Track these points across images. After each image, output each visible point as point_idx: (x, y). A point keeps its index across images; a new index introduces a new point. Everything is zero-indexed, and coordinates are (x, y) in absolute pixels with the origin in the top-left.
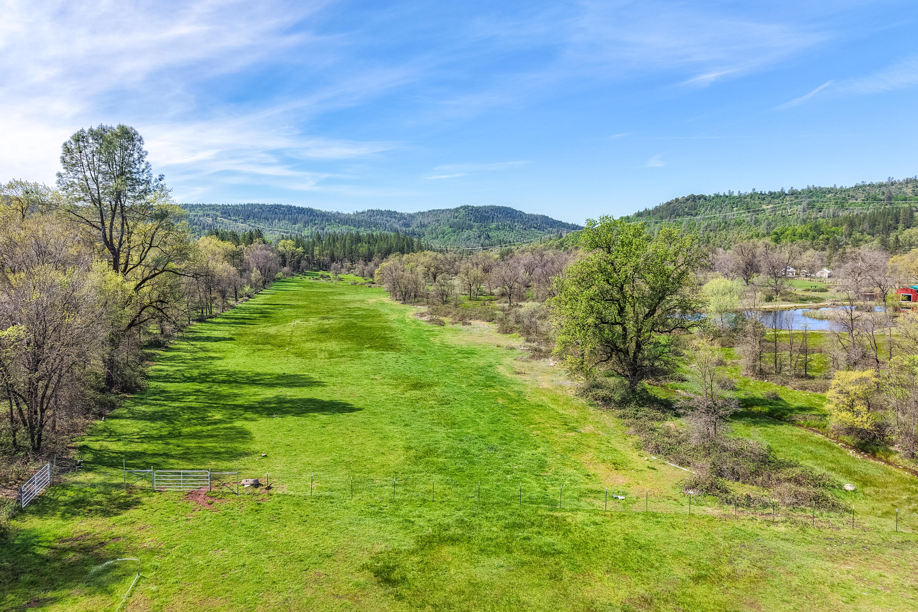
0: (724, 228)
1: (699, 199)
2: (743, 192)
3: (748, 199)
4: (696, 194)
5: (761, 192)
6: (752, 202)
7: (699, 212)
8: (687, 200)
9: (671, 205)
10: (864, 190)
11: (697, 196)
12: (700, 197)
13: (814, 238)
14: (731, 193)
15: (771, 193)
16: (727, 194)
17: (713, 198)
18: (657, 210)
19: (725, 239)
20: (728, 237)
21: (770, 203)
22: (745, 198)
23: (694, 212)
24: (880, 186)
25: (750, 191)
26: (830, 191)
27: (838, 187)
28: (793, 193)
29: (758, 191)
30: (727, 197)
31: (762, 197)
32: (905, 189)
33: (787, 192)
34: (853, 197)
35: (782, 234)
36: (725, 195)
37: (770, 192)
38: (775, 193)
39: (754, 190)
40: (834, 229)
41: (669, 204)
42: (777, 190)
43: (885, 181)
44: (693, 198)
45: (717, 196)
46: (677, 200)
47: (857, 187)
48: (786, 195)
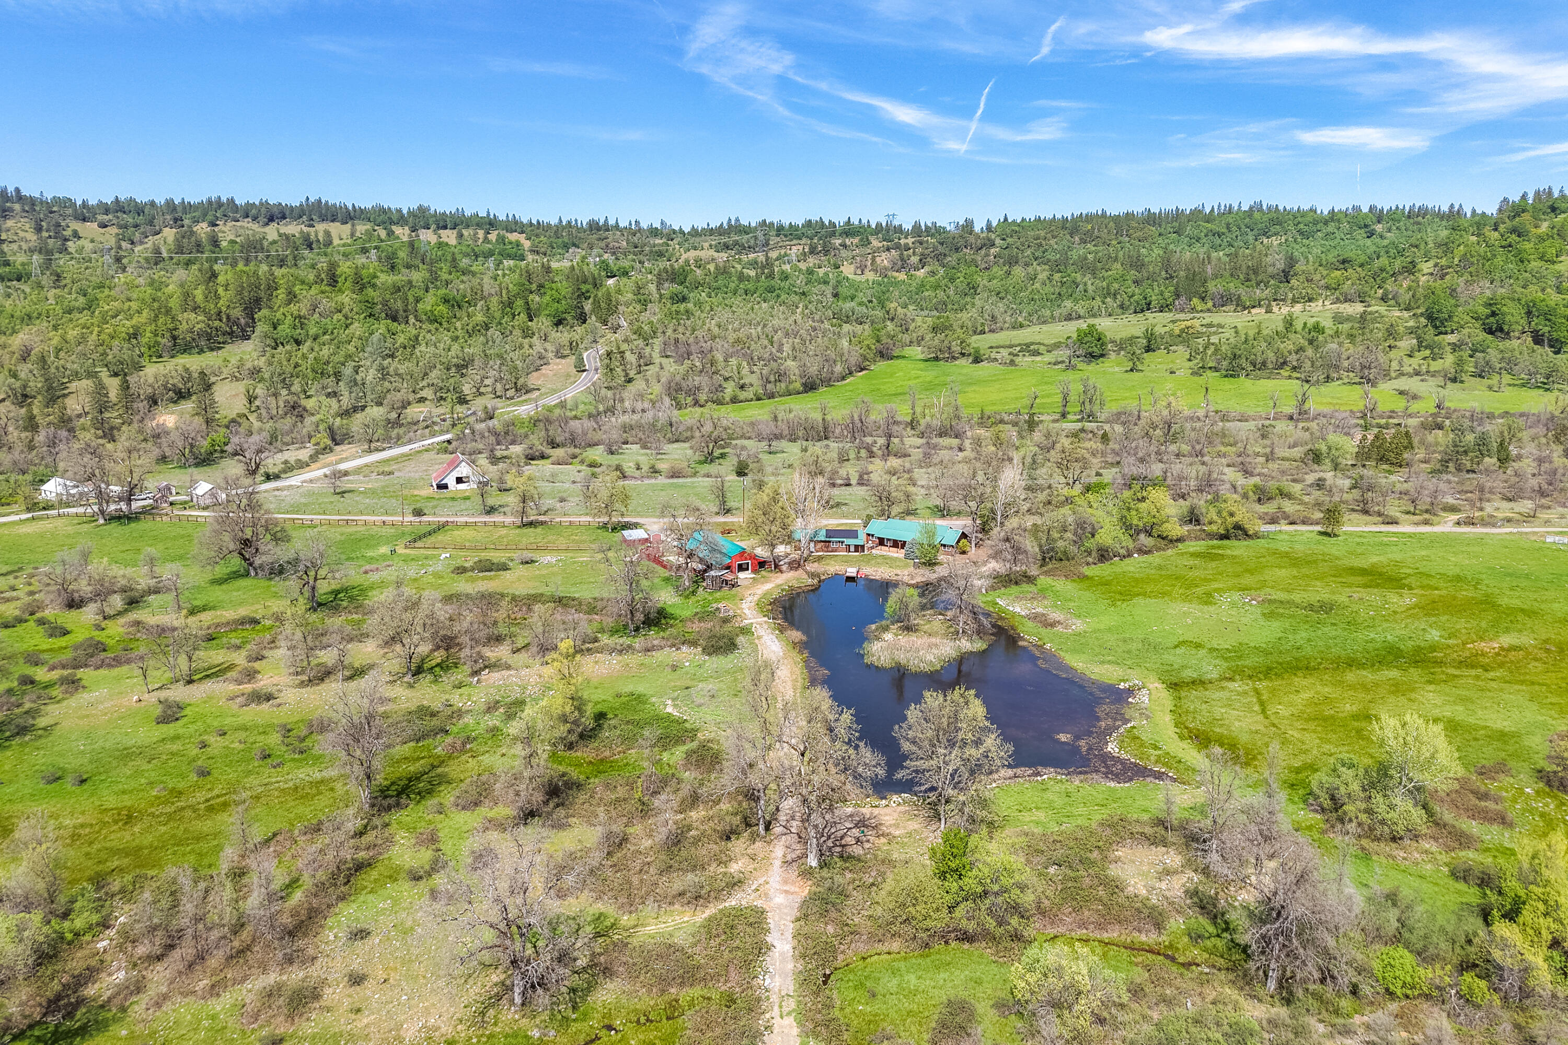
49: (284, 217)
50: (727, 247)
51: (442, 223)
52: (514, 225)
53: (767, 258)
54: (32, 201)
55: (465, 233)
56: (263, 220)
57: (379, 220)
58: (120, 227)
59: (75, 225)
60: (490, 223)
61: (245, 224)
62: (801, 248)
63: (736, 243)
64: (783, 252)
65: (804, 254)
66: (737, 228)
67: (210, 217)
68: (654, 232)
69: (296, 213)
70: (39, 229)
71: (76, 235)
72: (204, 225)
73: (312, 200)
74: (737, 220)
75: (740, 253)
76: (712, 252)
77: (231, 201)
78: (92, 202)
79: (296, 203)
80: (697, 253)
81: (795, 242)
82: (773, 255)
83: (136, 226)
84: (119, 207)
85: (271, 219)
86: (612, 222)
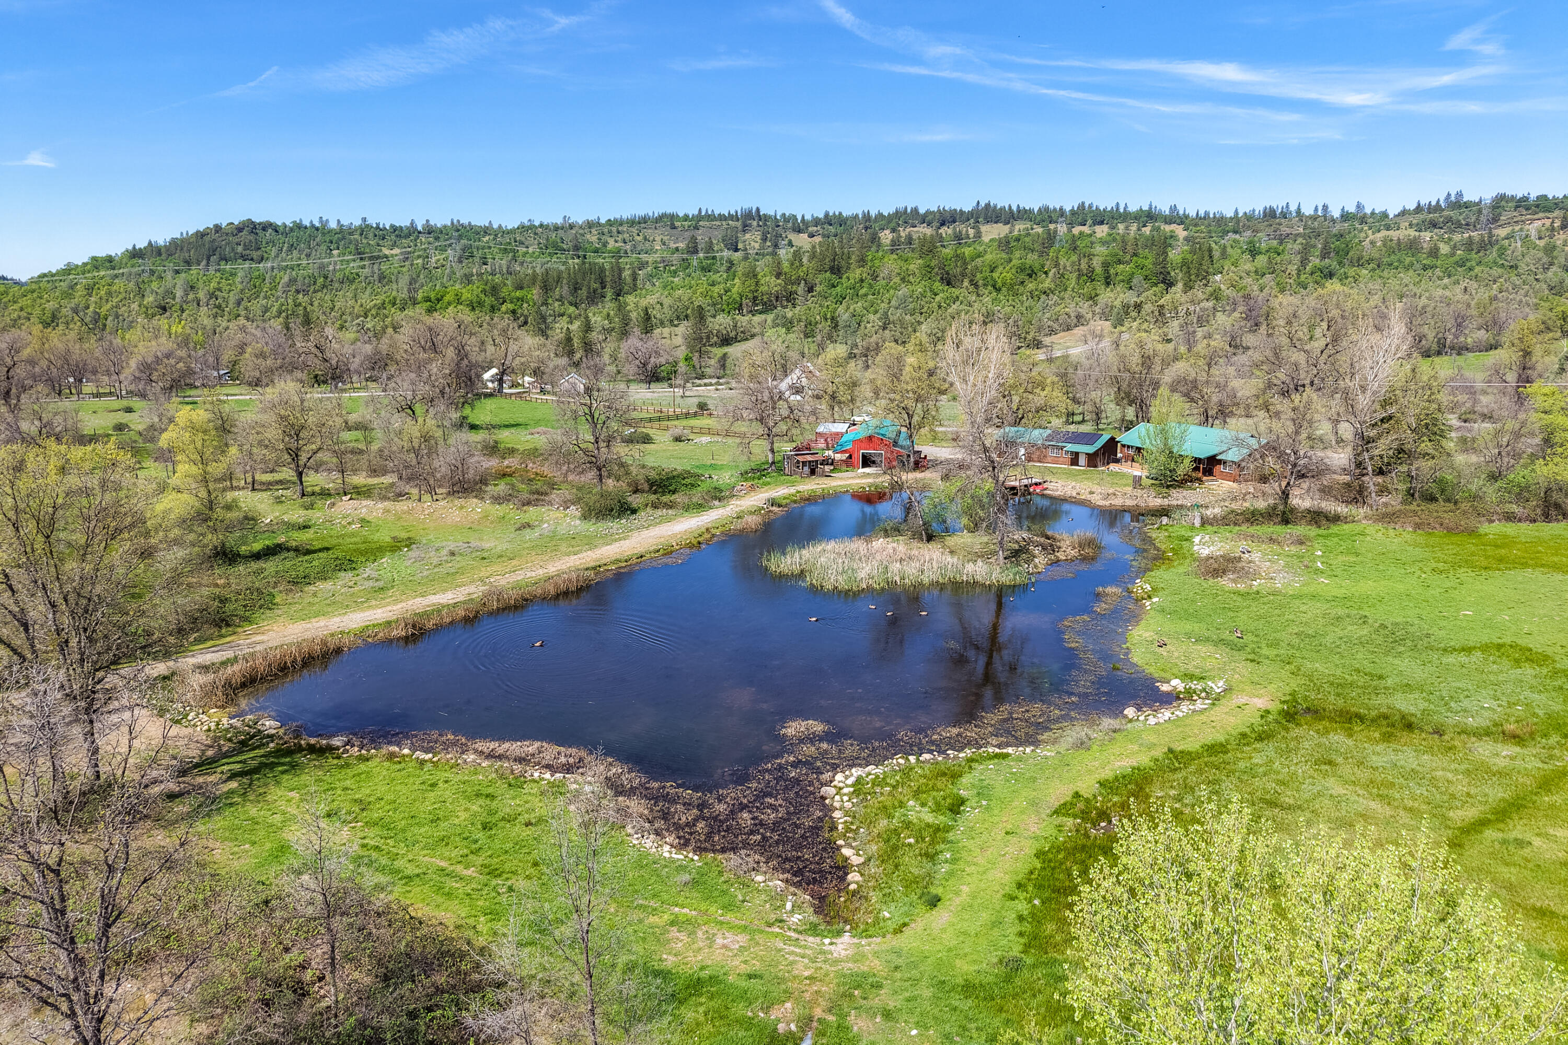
0: (324, 286)
1: (264, 229)
2: (345, 222)
3: (357, 237)
4: (257, 220)
5: (378, 224)
6: (364, 241)
7: (266, 255)
8: (240, 229)
9: (207, 238)
10: (536, 234)
11: (260, 224)
12: (266, 226)
13: (493, 309)
14: (324, 223)
15: (394, 229)
16: (317, 224)
17: (292, 230)
18: (176, 246)
19: (332, 309)
20: (338, 305)
21: (394, 245)
22: (351, 234)
23: (255, 255)
24: (557, 228)
25: (357, 222)
26: (486, 231)
27: (495, 226)
28: (430, 230)
29: (372, 221)
30: (317, 229)
31: (381, 233)
32: (588, 236)
33: (420, 228)
34: (522, 243)
35: (438, 300)
36: (313, 226)
37: (392, 226)
38: (401, 227)
39: (364, 220)
40: (518, 294)
41: (201, 235)
42: (404, 223)
43: (559, 221)
44: (252, 227)
45: (299, 226)
46: (218, 228)
47: (523, 228)
48: (420, 232)
49: (954, 222)
50: (1434, 225)
51: (1100, 218)
52: (1176, 218)
53: (1491, 235)
54: (766, 218)
55: (1121, 227)
56: (936, 224)
57: (1039, 218)
58: (824, 236)
59: (792, 236)
60: (1150, 216)
61: (921, 229)
62: (1548, 222)
63: (1449, 220)
64: (1517, 228)
65: (1553, 229)
66: (1458, 204)
67: (893, 225)
68: (1345, 216)
69: (964, 217)
70: (764, 239)
71: (790, 244)
72: (887, 232)
73: (983, 204)
74: (1460, 195)
75: (1452, 232)
76: (1413, 233)
77: (915, 210)
78: (808, 217)
79: (967, 208)
80: (1391, 233)
81: (1541, 215)
82: (1502, 232)
83: (836, 236)
84: (828, 220)
85: (943, 224)
86: (1293, 208)
